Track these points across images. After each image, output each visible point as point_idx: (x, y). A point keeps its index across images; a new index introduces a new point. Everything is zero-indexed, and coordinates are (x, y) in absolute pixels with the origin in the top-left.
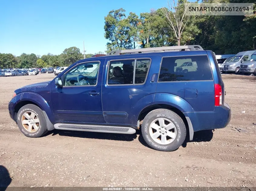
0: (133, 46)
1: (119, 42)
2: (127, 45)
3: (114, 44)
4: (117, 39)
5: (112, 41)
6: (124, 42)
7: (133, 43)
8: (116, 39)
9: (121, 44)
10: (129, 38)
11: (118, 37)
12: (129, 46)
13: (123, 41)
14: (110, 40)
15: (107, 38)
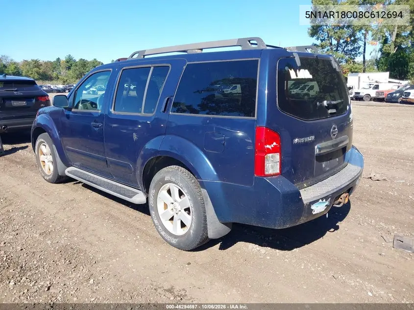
0: (361, 50)
1: (334, 42)
2: (350, 48)
3: (323, 47)
4: (330, 37)
5: (322, 41)
6: (343, 43)
7: (361, 43)
8: (328, 37)
9: (338, 45)
10: (353, 35)
11: (333, 33)
12: (354, 48)
13: (341, 41)
14: (318, 39)
15: (312, 35)
